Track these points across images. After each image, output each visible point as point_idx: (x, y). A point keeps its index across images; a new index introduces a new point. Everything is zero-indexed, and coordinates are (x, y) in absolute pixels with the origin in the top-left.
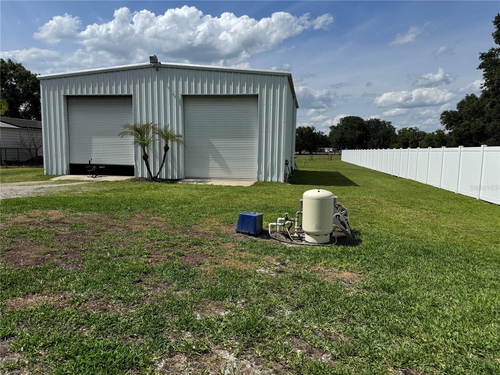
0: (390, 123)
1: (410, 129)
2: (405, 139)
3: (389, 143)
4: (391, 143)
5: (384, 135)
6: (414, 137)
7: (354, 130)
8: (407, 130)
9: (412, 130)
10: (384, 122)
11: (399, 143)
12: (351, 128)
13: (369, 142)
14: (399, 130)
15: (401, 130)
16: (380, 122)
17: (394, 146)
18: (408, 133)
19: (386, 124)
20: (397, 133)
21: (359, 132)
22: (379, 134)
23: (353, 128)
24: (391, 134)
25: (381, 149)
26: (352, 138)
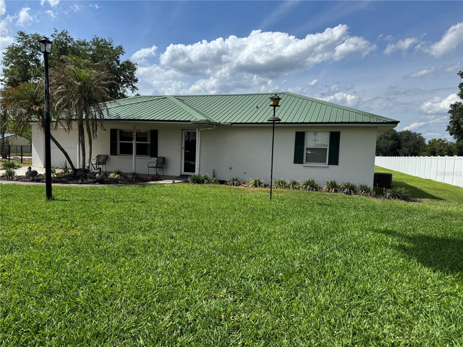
0: (420, 134)
1: (439, 139)
2: (432, 149)
3: (419, 151)
4: (420, 151)
5: (414, 145)
6: (440, 147)
7: (388, 140)
8: (436, 141)
9: (441, 141)
10: (414, 133)
11: (427, 152)
12: (385, 138)
13: (400, 150)
14: (429, 140)
15: (431, 141)
16: (412, 133)
17: (423, 154)
18: (437, 143)
19: (416, 135)
20: (427, 143)
21: (392, 142)
22: (410, 143)
23: (386, 138)
24: (421, 143)
25: (411, 156)
26: (385, 147)
